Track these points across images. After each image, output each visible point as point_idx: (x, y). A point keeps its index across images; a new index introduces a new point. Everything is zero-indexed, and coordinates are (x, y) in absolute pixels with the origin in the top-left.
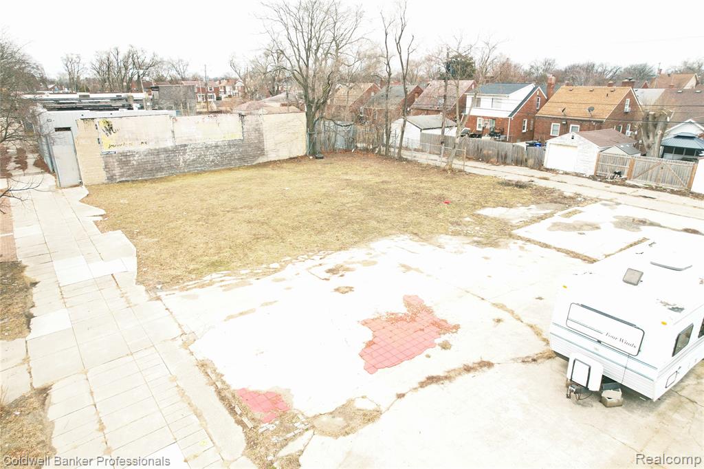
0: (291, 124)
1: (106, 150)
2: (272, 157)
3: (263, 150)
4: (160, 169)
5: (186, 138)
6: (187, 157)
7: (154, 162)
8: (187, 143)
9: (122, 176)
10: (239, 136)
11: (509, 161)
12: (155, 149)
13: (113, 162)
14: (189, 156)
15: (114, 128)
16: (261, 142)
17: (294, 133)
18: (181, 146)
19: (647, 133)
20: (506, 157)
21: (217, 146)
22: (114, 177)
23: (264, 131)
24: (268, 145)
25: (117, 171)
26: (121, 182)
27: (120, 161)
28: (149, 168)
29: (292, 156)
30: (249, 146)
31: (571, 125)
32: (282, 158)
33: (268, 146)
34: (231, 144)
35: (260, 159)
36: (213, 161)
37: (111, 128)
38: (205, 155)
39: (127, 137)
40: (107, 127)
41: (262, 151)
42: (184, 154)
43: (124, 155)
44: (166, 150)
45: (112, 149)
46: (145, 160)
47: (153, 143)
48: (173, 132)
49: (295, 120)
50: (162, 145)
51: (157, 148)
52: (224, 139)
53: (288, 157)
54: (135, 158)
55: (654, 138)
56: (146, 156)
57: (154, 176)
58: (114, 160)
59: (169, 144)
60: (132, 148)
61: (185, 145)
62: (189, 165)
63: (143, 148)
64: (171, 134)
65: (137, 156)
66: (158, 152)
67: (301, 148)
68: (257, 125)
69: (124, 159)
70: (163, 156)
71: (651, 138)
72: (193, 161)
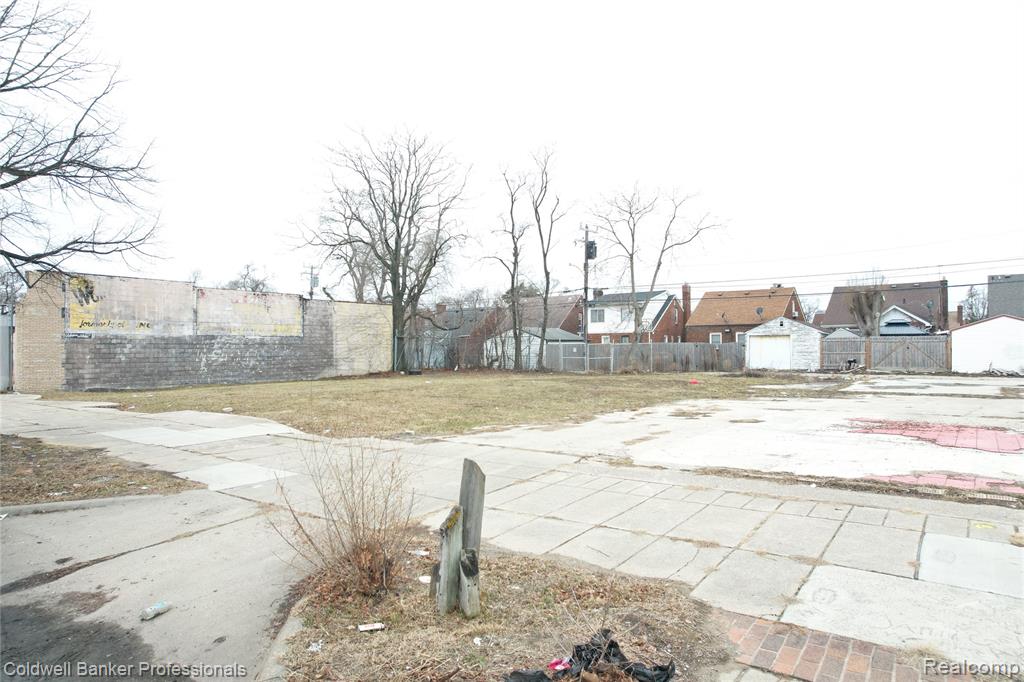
0: (374, 320)
1: (74, 328)
2: (344, 369)
3: (332, 355)
4: (166, 374)
5: (215, 325)
6: (213, 356)
7: (157, 360)
8: (215, 333)
9: (95, 380)
10: (296, 331)
11: (692, 367)
12: (163, 339)
13: (83, 353)
14: (217, 356)
15: (96, 292)
16: (329, 344)
17: (375, 336)
18: (206, 337)
19: (863, 317)
20: (687, 363)
21: (262, 344)
22: (81, 381)
23: (334, 328)
24: (340, 348)
25: (87, 372)
26: (91, 390)
27: (97, 353)
28: (147, 370)
29: (372, 371)
30: (311, 349)
31: (737, 334)
32: (356, 373)
33: (339, 352)
34: (285, 342)
35: (326, 371)
36: (254, 368)
37: (91, 293)
38: (242, 357)
39: (116, 310)
40: (84, 289)
41: (328, 359)
42: (210, 350)
43: (105, 341)
44: (180, 342)
45: (87, 330)
46: (142, 356)
47: (161, 327)
48: (195, 312)
49: (379, 315)
50: (175, 332)
51: (166, 335)
52: (274, 333)
53: (365, 373)
54: (126, 351)
55: (872, 322)
56: (145, 347)
57: (154, 385)
58: (87, 350)
59: (187, 332)
60: (122, 332)
61: (213, 337)
62: (215, 371)
63: (142, 333)
64: (191, 315)
65: (129, 346)
66: (166, 343)
67: (384, 359)
68: (325, 316)
69: (105, 349)
70: (174, 351)
71: (869, 324)
72: (223, 364)
